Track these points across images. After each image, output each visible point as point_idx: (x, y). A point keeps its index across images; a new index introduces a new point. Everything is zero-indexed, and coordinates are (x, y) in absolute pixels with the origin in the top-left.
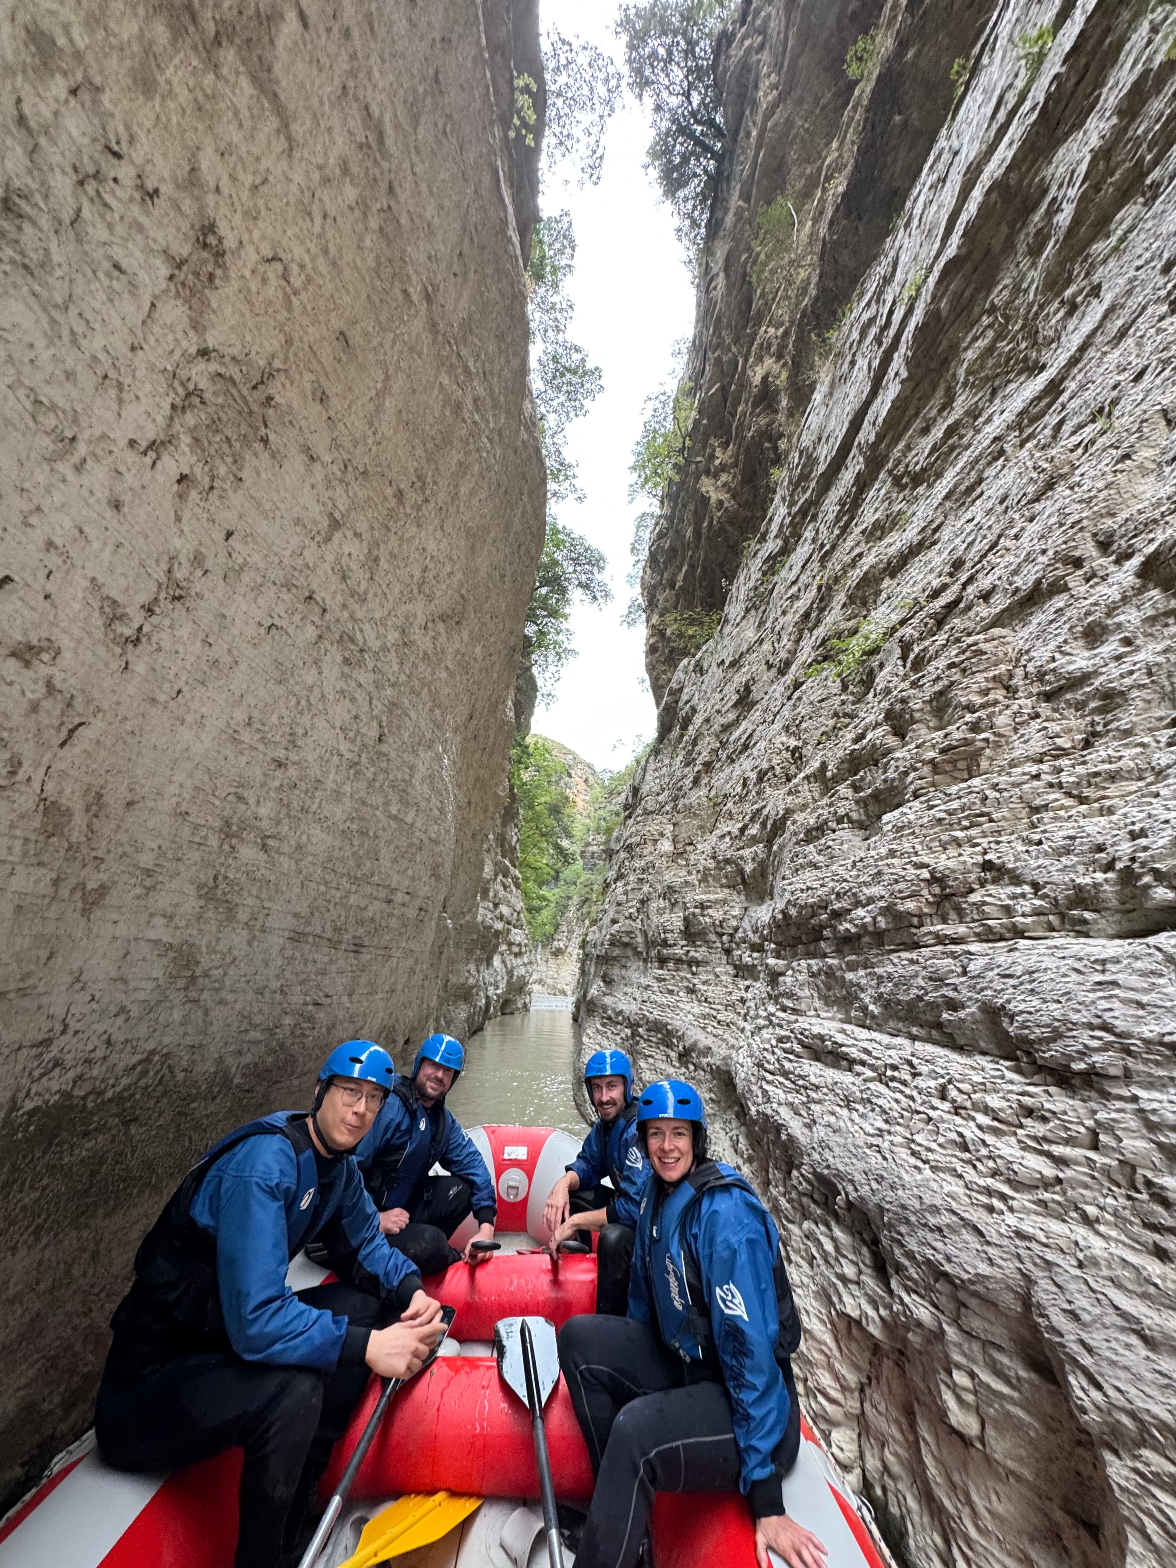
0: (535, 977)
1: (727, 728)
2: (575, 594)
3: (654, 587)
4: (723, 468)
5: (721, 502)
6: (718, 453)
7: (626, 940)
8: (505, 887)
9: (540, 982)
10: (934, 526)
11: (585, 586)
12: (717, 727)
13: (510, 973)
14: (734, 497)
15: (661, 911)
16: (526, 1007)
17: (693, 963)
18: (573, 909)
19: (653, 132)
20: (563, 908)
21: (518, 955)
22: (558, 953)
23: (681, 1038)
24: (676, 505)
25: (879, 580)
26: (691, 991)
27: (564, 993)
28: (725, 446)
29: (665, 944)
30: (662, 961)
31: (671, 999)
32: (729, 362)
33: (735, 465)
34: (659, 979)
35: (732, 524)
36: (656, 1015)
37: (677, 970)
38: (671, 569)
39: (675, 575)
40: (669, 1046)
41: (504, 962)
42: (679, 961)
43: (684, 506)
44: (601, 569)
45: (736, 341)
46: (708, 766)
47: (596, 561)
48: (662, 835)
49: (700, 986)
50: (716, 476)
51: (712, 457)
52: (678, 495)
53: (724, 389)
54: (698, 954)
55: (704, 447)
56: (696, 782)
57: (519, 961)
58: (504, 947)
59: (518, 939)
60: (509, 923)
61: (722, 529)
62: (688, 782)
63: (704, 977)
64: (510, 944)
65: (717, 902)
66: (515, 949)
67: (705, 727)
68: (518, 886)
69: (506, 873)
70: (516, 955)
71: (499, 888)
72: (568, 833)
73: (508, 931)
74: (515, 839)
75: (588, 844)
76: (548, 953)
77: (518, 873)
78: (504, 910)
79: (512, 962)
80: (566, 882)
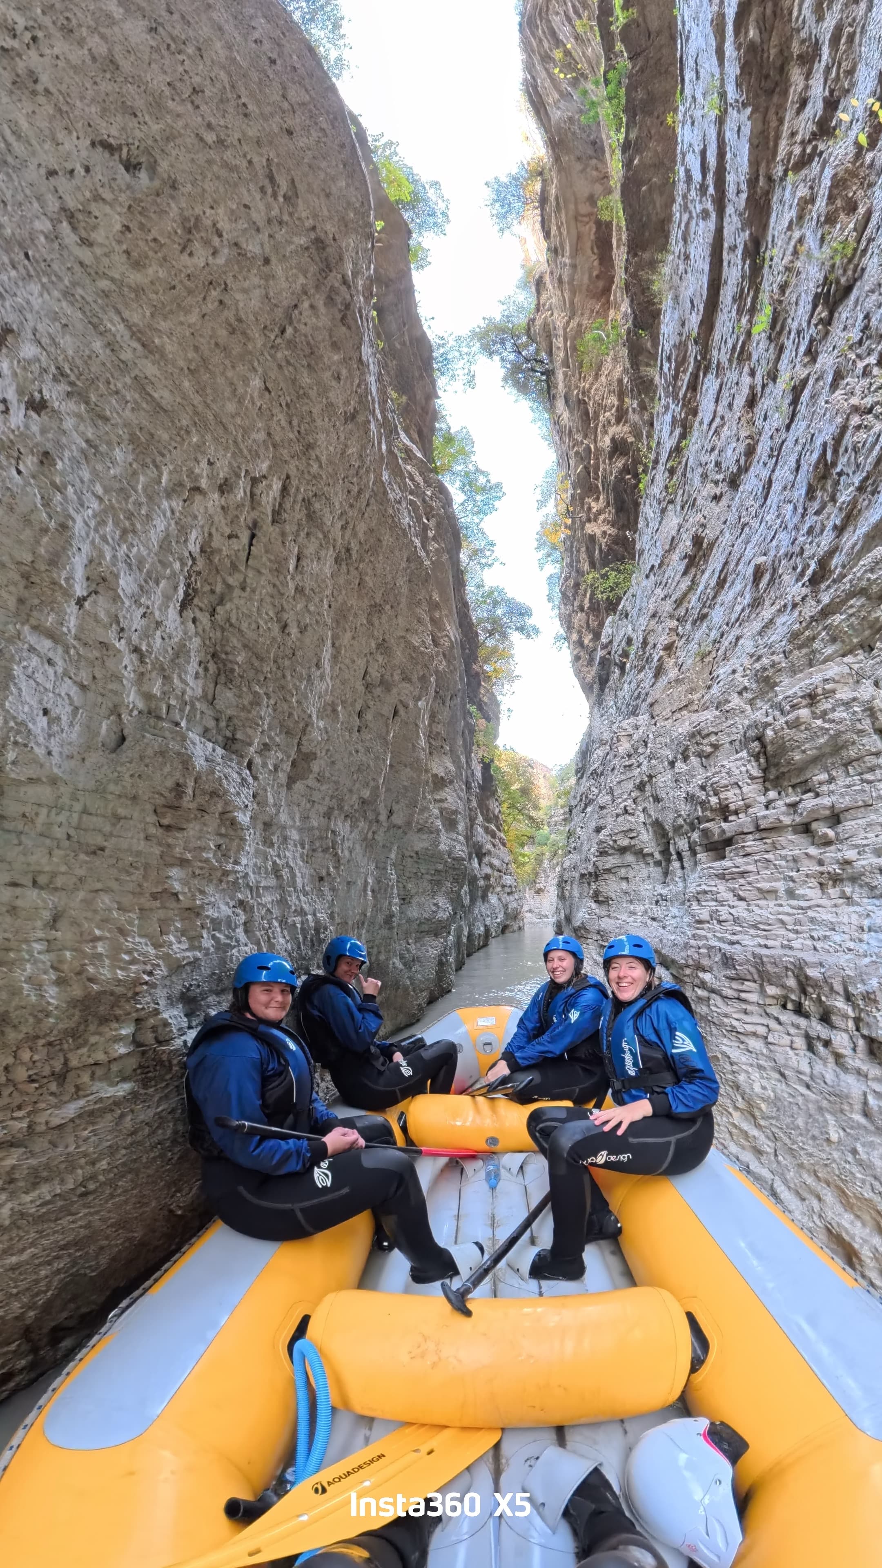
0: (525, 908)
2: (515, 637)
3: (570, 615)
4: (599, 513)
5: (604, 533)
6: (593, 504)
8: (494, 846)
9: (530, 911)
11: (520, 629)
13: (506, 906)
14: (613, 526)
16: (520, 928)
18: (546, 862)
19: (503, 370)
20: (539, 860)
22: (539, 891)
24: (572, 553)
27: (546, 916)
28: (597, 499)
32: (584, 450)
33: (608, 504)
35: (617, 544)
38: (578, 599)
39: (582, 601)
41: (499, 899)
43: (578, 551)
44: (530, 616)
45: (586, 436)
47: (526, 612)
50: (596, 520)
51: (590, 509)
52: (572, 546)
53: (586, 468)
55: (583, 507)
57: (511, 898)
58: (499, 889)
59: (509, 883)
60: (500, 871)
61: (610, 549)
64: (503, 886)
66: (508, 890)
68: (504, 845)
69: (494, 836)
70: (509, 894)
71: (489, 846)
72: (536, 807)
73: (501, 877)
74: (497, 811)
75: (551, 817)
76: (532, 891)
77: (503, 835)
78: (496, 862)
79: (506, 898)
80: (540, 844)
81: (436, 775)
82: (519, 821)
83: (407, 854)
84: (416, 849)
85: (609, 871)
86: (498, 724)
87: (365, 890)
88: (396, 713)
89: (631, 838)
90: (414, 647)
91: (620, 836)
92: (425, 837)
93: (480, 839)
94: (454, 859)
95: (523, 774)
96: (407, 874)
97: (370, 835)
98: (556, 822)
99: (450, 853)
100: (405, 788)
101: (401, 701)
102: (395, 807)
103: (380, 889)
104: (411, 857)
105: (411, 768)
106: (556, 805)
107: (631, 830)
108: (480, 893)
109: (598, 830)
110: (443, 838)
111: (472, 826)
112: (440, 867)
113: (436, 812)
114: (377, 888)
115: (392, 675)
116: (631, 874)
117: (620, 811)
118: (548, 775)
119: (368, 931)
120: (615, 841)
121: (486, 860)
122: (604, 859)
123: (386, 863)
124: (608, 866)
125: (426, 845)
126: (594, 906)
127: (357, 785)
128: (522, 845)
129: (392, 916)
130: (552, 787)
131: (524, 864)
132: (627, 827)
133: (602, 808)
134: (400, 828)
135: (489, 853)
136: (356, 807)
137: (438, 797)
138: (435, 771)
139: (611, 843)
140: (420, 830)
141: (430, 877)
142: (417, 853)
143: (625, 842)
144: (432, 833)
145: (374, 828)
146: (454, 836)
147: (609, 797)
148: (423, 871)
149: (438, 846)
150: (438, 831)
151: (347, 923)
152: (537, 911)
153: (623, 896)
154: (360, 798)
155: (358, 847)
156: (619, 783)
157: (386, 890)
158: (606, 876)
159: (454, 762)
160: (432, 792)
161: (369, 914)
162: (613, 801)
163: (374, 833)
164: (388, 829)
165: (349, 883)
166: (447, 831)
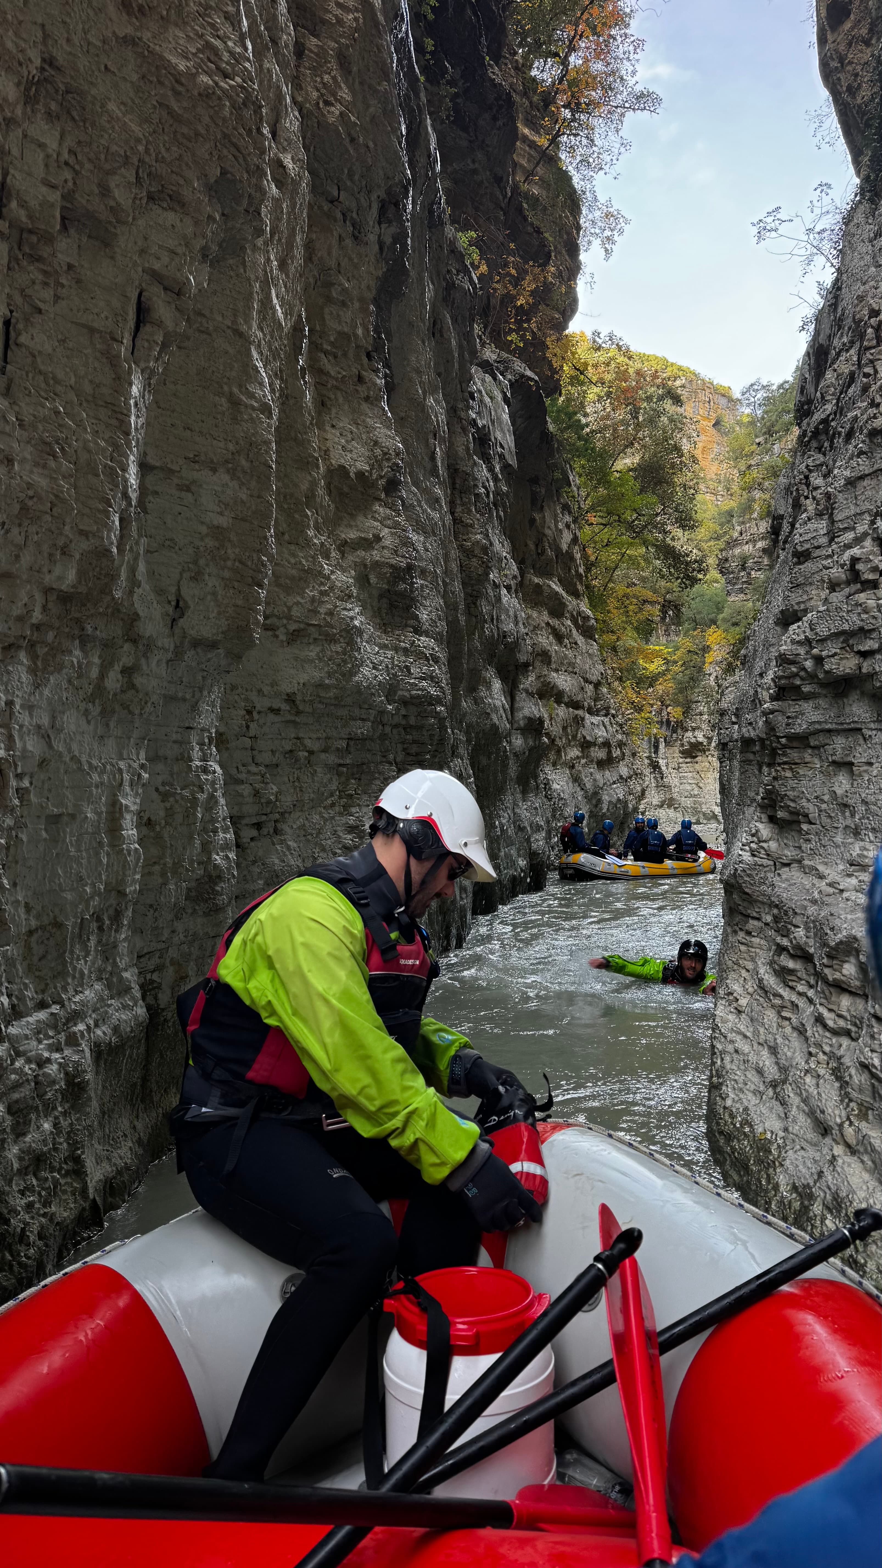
8: (559, 637)
21: (606, 763)
22: (694, 751)
41: (576, 779)
57: (610, 775)
58: (574, 752)
59: (601, 735)
60: (576, 705)
64: (586, 745)
66: (600, 754)
68: (588, 633)
69: (557, 609)
70: (602, 764)
71: (545, 640)
72: (686, 522)
73: (578, 722)
74: (567, 537)
75: (732, 544)
76: (676, 751)
77: (585, 607)
78: (563, 681)
79: (593, 776)
80: (696, 623)
81: (343, 470)
82: (633, 562)
83: (261, 704)
84: (287, 687)
85: (801, 741)
86: (573, 269)
87: (114, 828)
88: (143, 313)
89: (865, 655)
90: (177, 78)
91: (833, 648)
92: (312, 652)
93: (508, 626)
94: (405, 703)
95: (652, 421)
96: (266, 758)
97: (113, 681)
98: (744, 560)
99: (391, 690)
100: (217, 532)
101: (156, 276)
102: (189, 592)
103: (170, 813)
104: (276, 711)
105: (232, 474)
106: (747, 508)
107: (864, 632)
108: (513, 769)
109: (787, 618)
110: (368, 650)
111: (473, 597)
112: (362, 729)
113: (343, 579)
114: (158, 813)
115: (105, 191)
116: (860, 755)
117: (837, 573)
118: (728, 420)
119: (138, 931)
120: (819, 660)
121: (529, 681)
122: (792, 708)
123: (184, 743)
124: (801, 726)
125: (314, 674)
126: (765, 830)
127: (26, 559)
128: (646, 630)
129: (214, 877)
130: (738, 455)
131: (652, 680)
132: (854, 621)
133: (802, 556)
134: (213, 645)
135: (545, 656)
136: (37, 616)
137: (352, 535)
138: (338, 458)
139: (809, 664)
140: (295, 637)
141: (332, 759)
142: (290, 699)
143: (847, 665)
144: (331, 639)
145: (126, 660)
146: (407, 639)
147: (822, 526)
148: (316, 746)
149: (353, 672)
150: (350, 634)
151: (58, 925)
152: (688, 802)
153: (835, 812)
154: (47, 591)
155: (71, 721)
156: (851, 483)
157: (189, 814)
158: (794, 755)
159: (401, 422)
160: (331, 524)
161: (132, 889)
162: (832, 537)
163: (128, 671)
164: (178, 653)
165: (54, 820)
166: (385, 627)
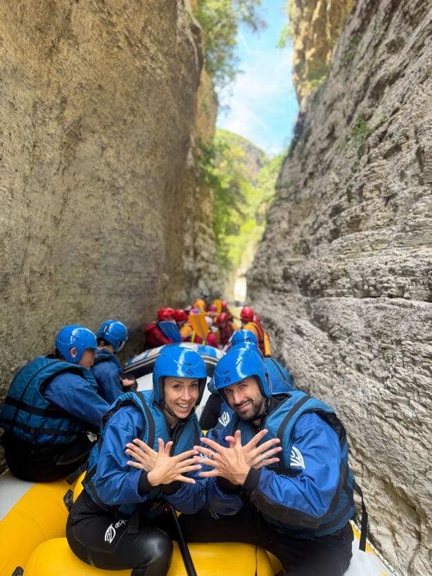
1: (323, 151)
7: (260, 278)
10: (405, 64)
12: (318, 150)
15: (275, 264)
17: (285, 291)
21: (215, 279)
23: (276, 325)
25: (384, 87)
26: (284, 304)
29: (274, 282)
30: (273, 290)
31: (275, 308)
34: (271, 299)
36: (267, 315)
37: (279, 294)
40: (272, 329)
41: (206, 284)
42: (280, 290)
46: (311, 175)
48: (283, 218)
49: (287, 303)
54: (288, 287)
56: (305, 183)
58: (206, 276)
60: (207, 261)
62: (301, 183)
63: (289, 298)
64: (209, 274)
65: (298, 262)
66: (213, 276)
67: (313, 148)
